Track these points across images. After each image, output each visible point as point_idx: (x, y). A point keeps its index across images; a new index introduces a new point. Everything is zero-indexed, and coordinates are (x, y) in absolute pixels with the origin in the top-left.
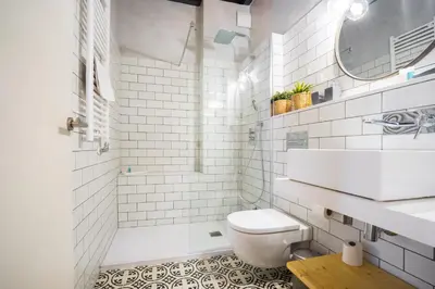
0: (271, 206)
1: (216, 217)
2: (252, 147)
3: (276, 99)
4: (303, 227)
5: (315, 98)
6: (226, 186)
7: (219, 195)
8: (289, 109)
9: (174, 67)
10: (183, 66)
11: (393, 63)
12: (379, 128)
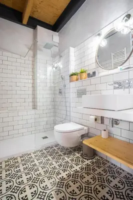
0: (70, 121)
1: (43, 130)
2: (61, 96)
3: (72, 75)
4: (86, 128)
5: (89, 75)
6: (48, 115)
7: (45, 119)
8: (77, 80)
9: (22, 58)
10: (27, 58)
11: (112, 63)
12: (112, 87)
